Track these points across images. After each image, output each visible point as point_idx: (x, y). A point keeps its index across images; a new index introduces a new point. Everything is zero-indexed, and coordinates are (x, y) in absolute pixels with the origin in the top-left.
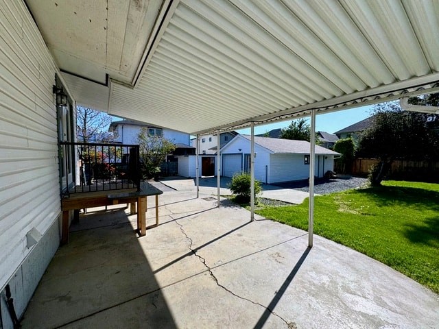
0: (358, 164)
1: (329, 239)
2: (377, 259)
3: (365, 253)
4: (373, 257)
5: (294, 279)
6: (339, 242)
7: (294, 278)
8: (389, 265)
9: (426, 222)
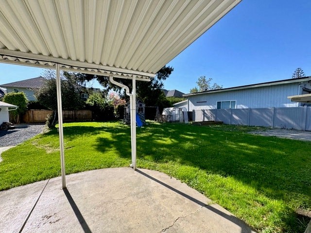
0: (31, 114)
1: (70, 174)
2: (103, 168)
3: (96, 169)
4: (100, 168)
5: (86, 218)
6: (78, 172)
7: (84, 217)
8: (109, 167)
9: (97, 141)
